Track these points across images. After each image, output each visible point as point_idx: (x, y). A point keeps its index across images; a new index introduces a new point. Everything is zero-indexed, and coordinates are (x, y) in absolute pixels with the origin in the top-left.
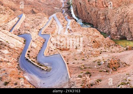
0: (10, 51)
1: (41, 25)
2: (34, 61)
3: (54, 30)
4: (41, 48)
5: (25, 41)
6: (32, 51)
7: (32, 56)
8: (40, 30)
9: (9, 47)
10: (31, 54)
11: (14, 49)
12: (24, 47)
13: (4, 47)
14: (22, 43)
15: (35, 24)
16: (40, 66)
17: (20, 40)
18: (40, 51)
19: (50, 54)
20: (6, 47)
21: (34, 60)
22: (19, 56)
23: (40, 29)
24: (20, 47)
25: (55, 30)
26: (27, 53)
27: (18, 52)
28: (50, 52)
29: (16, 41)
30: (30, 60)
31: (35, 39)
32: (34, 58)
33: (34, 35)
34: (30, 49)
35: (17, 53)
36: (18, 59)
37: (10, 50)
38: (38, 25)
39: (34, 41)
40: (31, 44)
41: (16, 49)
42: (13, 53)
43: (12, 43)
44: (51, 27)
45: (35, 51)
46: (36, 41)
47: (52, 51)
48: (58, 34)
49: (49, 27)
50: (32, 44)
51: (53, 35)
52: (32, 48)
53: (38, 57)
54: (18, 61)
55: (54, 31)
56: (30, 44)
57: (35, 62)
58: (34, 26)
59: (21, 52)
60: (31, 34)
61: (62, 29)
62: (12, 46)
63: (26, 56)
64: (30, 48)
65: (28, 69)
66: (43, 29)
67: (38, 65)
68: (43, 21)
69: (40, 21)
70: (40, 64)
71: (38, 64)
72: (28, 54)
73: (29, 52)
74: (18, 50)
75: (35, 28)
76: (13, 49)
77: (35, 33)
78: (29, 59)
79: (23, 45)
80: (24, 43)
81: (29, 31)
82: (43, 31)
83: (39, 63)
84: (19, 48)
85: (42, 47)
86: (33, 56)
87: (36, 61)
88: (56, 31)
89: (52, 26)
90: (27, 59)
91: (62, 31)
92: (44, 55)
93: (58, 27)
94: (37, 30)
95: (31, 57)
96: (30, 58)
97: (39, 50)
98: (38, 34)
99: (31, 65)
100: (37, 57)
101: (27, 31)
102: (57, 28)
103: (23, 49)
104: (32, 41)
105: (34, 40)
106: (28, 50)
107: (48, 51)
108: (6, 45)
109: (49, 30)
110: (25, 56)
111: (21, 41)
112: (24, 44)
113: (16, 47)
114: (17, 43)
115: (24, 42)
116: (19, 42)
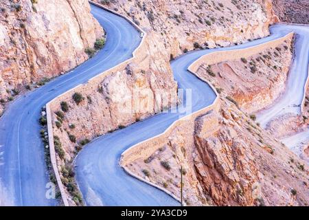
0: (13, 42)
1: (219, 31)
2: (64, 148)
3: (256, 93)
4: (137, 120)
5: (98, 46)
6: (90, 102)
7: (72, 127)
8: (196, 46)
9: (22, 26)
10: (76, 114)
11: (35, 47)
12: (73, 65)
13: (8, 11)
14: (80, 46)
15: (198, 11)
16: (63, 190)
17: (85, 28)
18: (121, 127)
19: (146, 173)
20: (12, 18)
21: (66, 144)
22: (28, 88)
23: (201, 44)
24: (60, 53)
25: (259, 96)
26: (66, 96)
27: (36, 66)
28: (156, 165)
29: (69, 20)
30: (52, 132)
31: (145, 68)
32: (72, 139)
33: (153, 50)
34: (89, 92)
35: (32, 67)
36: (16, 93)
37: (16, 38)
38: (208, 23)
39: (129, 72)
40: (113, 74)
41: (43, 51)
42: (21, 57)
43: (44, 18)
44: (253, 70)
45: (100, 115)
46: (139, 76)
47: (165, 166)
48: (253, 118)
49: (243, 60)
50: (116, 78)
51: (229, 104)
52: (101, 90)
53: (89, 145)
54: (11, 100)
55: (252, 93)
56: (106, 72)
57: (61, 155)
58: (187, 13)
59: (50, 76)
60: (144, 35)
61: (295, 111)
62: (36, 27)
63: (53, 105)
64: (95, 88)
65: (12, 162)
66: (215, 52)
67: (59, 177)
68: (240, 24)
69: (226, 14)
70: (74, 181)
71: (64, 174)
72: (64, 106)
73: (77, 98)
74: (43, 60)
75: (183, 27)
76: (30, 40)
77: (161, 45)
78: (49, 125)
79: (77, 56)
80: (89, 52)
81: (151, 19)
82: (205, 58)
83: (71, 175)
84: (55, 56)
85: (142, 118)
86: (78, 128)
87: (68, 157)
88: (259, 102)
89: (262, 68)
90: (43, 123)
91: (286, 122)
92: (119, 156)
93: (283, 94)
94: (185, 42)
95: (64, 125)
96: (58, 126)
97: (119, 122)
98: (172, 59)
99: (39, 154)
100: (88, 141)
101: (142, 14)
102: (275, 94)
103: (66, 68)
104: (124, 64)
105: (135, 68)
106: (78, 88)
107: (151, 158)
108: (18, 9)
109: (233, 78)
110: (48, 106)
111: (85, 35)
112: (87, 56)
113: (47, 45)
114: (64, 33)
115: (92, 46)
116: (74, 31)
